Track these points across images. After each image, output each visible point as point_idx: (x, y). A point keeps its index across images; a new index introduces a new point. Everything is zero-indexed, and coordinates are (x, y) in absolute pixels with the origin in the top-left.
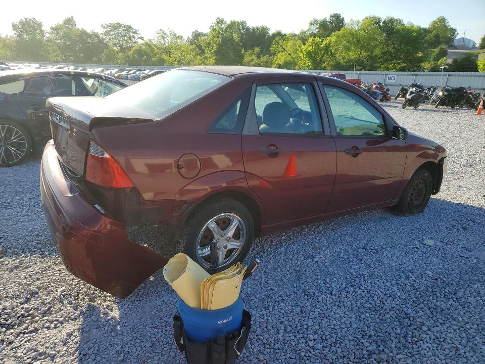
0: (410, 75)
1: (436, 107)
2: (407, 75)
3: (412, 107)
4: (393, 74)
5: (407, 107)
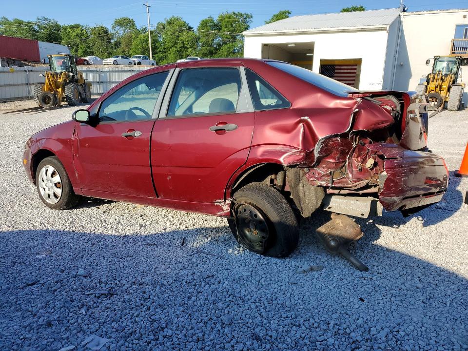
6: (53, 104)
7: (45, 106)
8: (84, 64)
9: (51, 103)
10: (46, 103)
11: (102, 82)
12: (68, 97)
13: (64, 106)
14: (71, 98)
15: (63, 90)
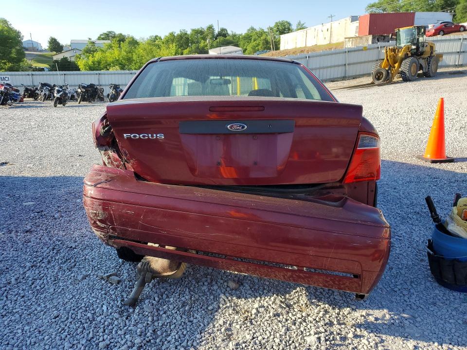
0: (25, 75)
1: (79, 103)
2: (22, 75)
3: (62, 105)
4: (6, 75)
5: (58, 105)
6: (384, 81)
7: (377, 82)
8: (459, 31)
9: (382, 79)
10: (378, 79)
11: (464, 52)
12: (403, 72)
13: (398, 82)
14: (405, 73)
15: (400, 66)
